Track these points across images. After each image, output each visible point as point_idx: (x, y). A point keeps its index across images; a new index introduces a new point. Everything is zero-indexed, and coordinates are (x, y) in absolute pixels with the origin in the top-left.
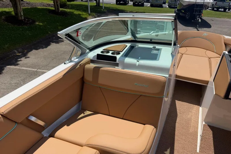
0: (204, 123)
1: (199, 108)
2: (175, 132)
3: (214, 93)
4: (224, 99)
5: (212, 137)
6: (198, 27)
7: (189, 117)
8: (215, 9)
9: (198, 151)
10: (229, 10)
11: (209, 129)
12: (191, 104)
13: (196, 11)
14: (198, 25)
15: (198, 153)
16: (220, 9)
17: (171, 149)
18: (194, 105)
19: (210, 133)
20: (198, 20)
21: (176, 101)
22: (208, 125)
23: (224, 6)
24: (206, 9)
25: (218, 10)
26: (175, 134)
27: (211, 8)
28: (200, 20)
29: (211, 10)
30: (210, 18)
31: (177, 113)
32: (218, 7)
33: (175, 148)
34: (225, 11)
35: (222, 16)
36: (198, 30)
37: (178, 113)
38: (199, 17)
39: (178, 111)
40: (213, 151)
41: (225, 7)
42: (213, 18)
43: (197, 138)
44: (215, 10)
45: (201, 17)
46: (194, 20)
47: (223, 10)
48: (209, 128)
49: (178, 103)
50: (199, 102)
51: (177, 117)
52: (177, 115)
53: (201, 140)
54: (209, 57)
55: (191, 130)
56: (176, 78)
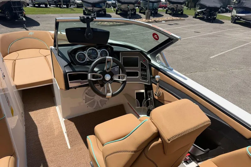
0: (64, 119)
1: (56, 108)
2: (41, 145)
3: (59, 89)
4: (66, 90)
5: (75, 127)
6: (25, 26)
7: (49, 122)
8: (36, 5)
9: (69, 147)
10: (50, 6)
11: (71, 122)
12: (47, 108)
13: (15, 9)
14: (24, 25)
15: (70, 149)
16: (41, 6)
17: (43, 164)
18: (50, 108)
19: (72, 125)
20: (22, 18)
21: (29, 113)
22: (68, 119)
23: (43, 2)
24: (26, 6)
25: (39, 7)
26: (41, 147)
27: (31, 4)
28: (24, 19)
29: (32, 6)
30: (36, 16)
31: (35, 125)
32: (38, 3)
33: (47, 160)
34: (46, 7)
35: (46, 12)
36: (27, 30)
37: (37, 124)
38: (22, 16)
39: (35, 122)
40: (81, 138)
41: (46, 3)
42: (38, 15)
43: (64, 136)
44: (37, 7)
45: (23, 15)
46: (18, 19)
47: (44, 6)
48: (69, 121)
49: (32, 114)
50: (53, 103)
51: (37, 129)
52: (36, 126)
53: (68, 136)
54: (45, 55)
55: (56, 133)
56: (17, 88)
